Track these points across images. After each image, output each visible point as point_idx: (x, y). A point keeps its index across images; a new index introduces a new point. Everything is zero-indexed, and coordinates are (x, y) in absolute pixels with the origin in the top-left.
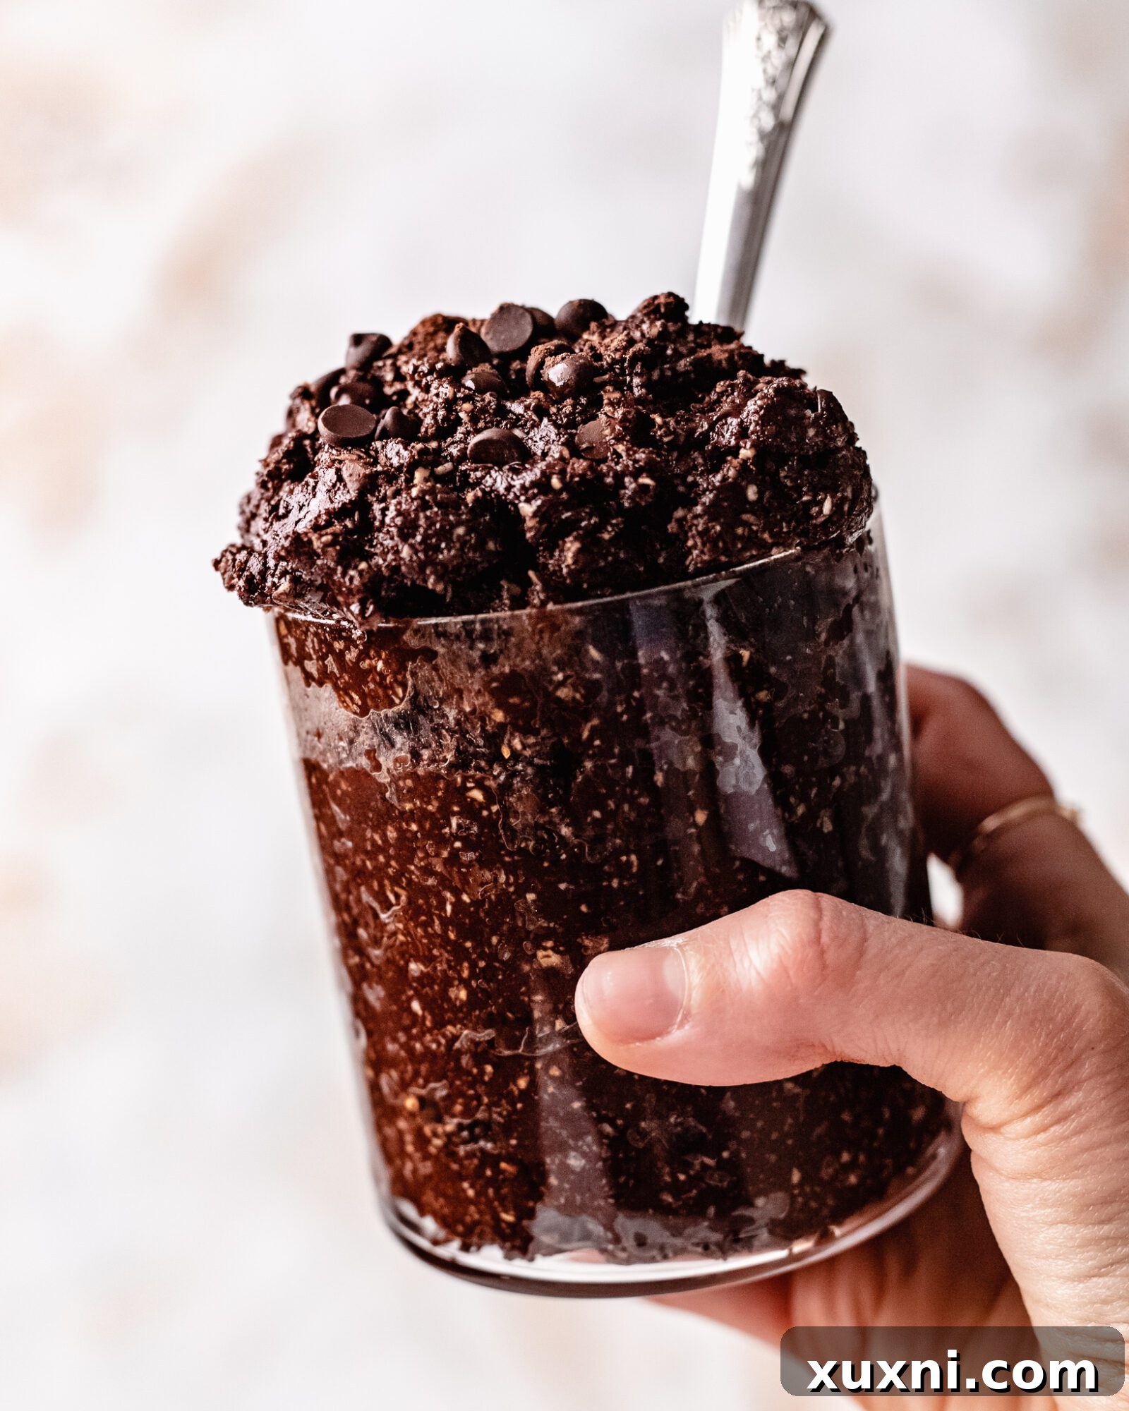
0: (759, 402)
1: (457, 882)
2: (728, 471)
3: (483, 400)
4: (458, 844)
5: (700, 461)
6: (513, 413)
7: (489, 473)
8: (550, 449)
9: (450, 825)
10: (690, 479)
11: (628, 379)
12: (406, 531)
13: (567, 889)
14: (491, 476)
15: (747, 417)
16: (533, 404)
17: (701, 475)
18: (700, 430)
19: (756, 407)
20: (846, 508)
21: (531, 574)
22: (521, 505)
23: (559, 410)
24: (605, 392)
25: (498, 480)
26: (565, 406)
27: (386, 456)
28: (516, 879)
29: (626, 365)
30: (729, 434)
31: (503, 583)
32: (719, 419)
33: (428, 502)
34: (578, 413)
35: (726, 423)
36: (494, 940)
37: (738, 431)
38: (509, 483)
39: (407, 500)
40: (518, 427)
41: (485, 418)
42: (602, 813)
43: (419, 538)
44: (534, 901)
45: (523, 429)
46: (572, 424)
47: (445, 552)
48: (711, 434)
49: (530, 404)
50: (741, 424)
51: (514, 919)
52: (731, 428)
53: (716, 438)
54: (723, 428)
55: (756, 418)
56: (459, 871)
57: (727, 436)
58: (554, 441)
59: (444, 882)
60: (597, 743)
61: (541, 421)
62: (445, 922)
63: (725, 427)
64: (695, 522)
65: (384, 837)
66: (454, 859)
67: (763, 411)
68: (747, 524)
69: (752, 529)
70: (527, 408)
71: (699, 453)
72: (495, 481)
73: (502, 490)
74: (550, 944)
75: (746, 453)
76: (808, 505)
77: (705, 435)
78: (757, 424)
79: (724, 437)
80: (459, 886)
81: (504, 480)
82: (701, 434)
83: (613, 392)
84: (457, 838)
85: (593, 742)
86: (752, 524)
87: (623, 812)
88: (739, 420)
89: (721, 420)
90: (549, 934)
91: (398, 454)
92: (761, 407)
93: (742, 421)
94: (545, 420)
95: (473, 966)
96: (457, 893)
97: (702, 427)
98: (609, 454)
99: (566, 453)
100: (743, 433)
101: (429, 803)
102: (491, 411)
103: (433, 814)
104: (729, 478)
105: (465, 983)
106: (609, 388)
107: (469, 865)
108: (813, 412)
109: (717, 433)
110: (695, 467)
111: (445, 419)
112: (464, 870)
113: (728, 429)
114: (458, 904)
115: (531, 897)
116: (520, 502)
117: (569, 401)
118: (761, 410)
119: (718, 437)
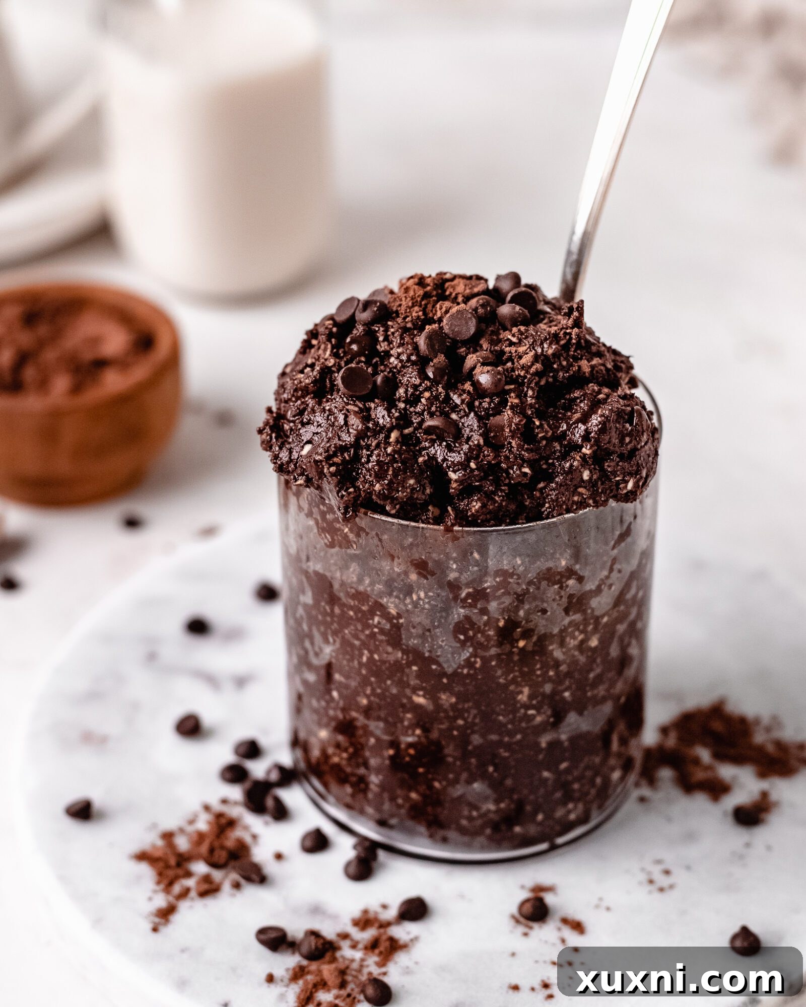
0: (599, 419)
1: (372, 647)
2: (573, 462)
3: (437, 390)
4: (376, 630)
5: (558, 448)
6: (453, 401)
7: (433, 445)
8: (472, 436)
9: (373, 620)
10: (551, 461)
11: (526, 389)
12: (379, 476)
13: (436, 669)
14: (434, 448)
15: (591, 426)
16: (467, 400)
17: (558, 459)
18: (561, 429)
19: (597, 422)
20: (641, 484)
21: (449, 508)
22: (450, 473)
23: (480, 404)
24: (510, 397)
25: (439, 452)
26: (485, 402)
27: (376, 415)
28: (408, 657)
29: (526, 381)
30: (579, 435)
31: (430, 508)
32: (574, 423)
33: (396, 458)
34: (491, 408)
35: (577, 427)
36: (389, 682)
37: (584, 434)
38: (444, 457)
39: (384, 455)
40: (455, 412)
41: (436, 404)
42: (465, 637)
43: (386, 482)
44: (416, 671)
45: (458, 414)
46: (488, 416)
47: (400, 493)
48: (568, 432)
49: (465, 399)
50: (586, 430)
51: (402, 676)
52: (580, 431)
53: (570, 436)
54: (575, 430)
55: (596, 429)
56: (375, 644)
57: (578, 435)
58: (475, 430)
59: (364, 645)
60: (470, 601)
61: (470, 413)
62: (360, 664)
63: (577, 429)
64: (551, 493)
65: (332, 610)
66: (373, 636)
67: (600, 426)
68: (580, 494)
69: (583, 497)
70: (463, 401)
71: (559, 444)
72: (436, 451)
73: (439, 460)
74: (421, 693)
75: (586, 451)
76: (618, 483)
77: (564, 433)
78: (596, 433)
79: (575, 436)
80: (373, 649)
81: (442, 454)
82: (561, 431)
83: (515, 398)
84: (376, 627)
85: (467, 600)
86: (583, 494)
87: (478, 638)
88: (586, 427)
89: (575, 424)
90: (422, 689)
91: (383, 417)
92: (600, 422)
93: (587, 428)
94: (472, 414)
95: (373, 690)
96: (371, 652)
97: (563, 427)
98: (506, 443)
99: (482, 442)
100: (586, 437)
101: (363, 605)
102: (441, 399)
103: (364, 611)
104: (574, 466)
105: (368, 697)
106: (512, 395)
107: (381, 641)
108: (630, 426)
109: (571, 433)
110: (555, 452)
111: (412, 394)
112: (377, 643)
113: (578, 432)
114: (371, 659)
115: (415, 668)
116: (449, 470)
117: (487, 400)
118: (599, 425)
119: (572, 435)
